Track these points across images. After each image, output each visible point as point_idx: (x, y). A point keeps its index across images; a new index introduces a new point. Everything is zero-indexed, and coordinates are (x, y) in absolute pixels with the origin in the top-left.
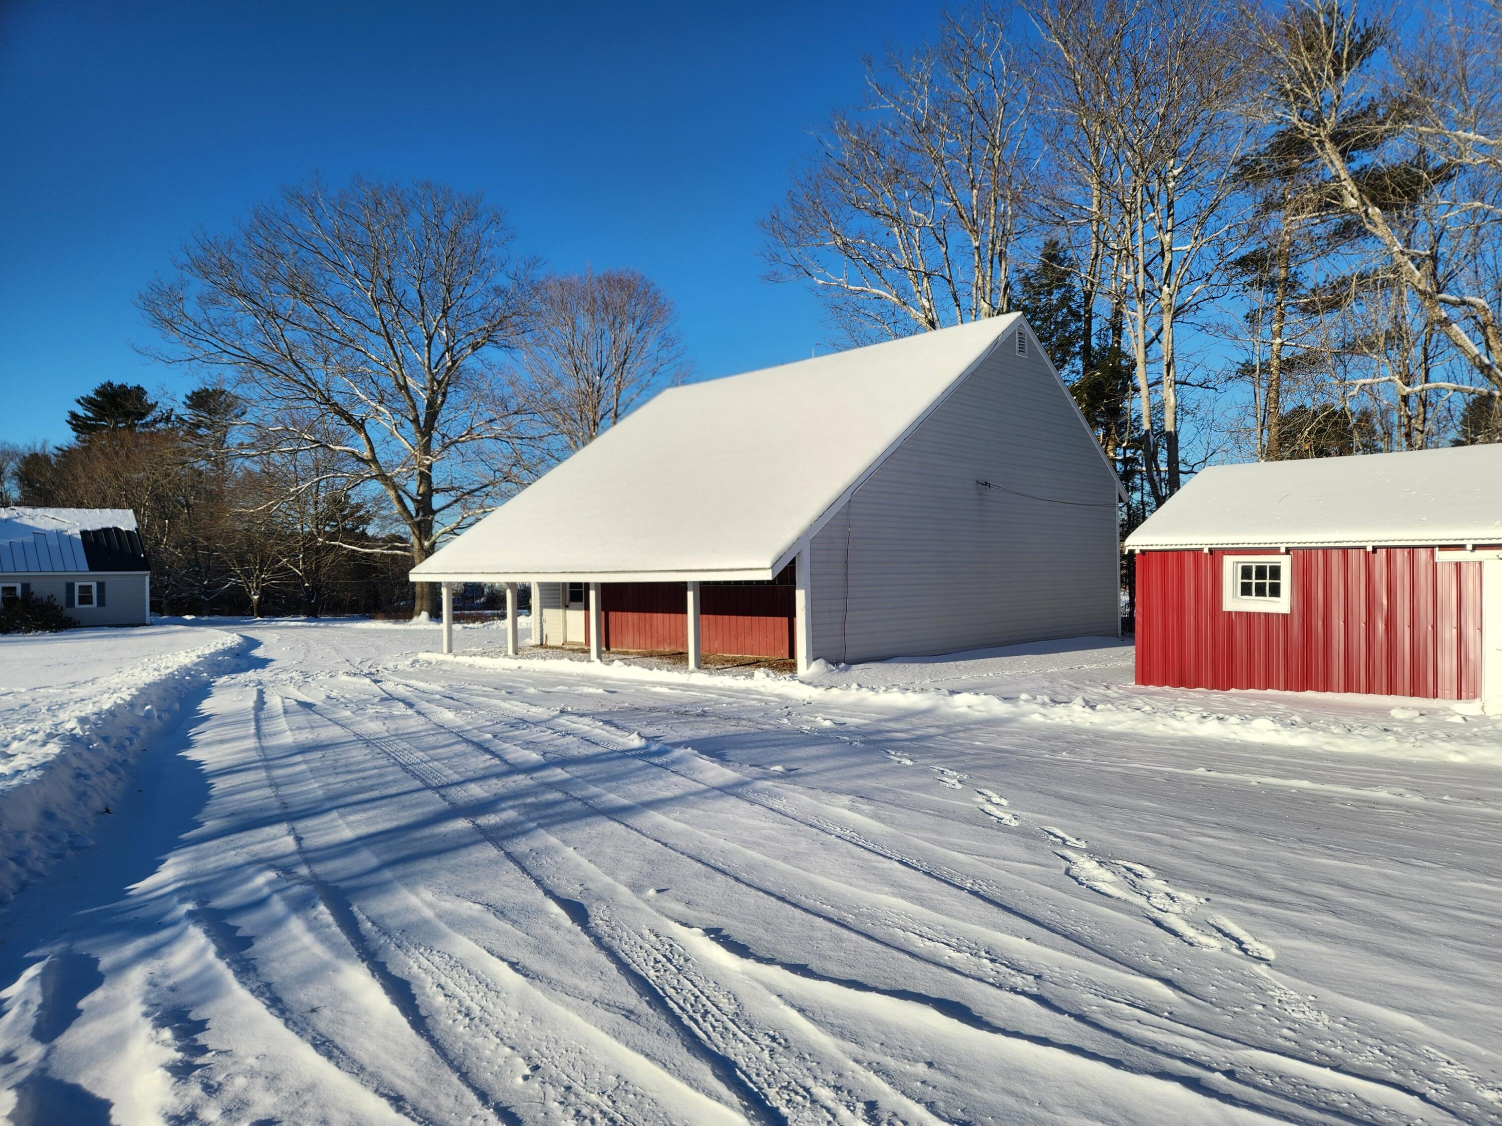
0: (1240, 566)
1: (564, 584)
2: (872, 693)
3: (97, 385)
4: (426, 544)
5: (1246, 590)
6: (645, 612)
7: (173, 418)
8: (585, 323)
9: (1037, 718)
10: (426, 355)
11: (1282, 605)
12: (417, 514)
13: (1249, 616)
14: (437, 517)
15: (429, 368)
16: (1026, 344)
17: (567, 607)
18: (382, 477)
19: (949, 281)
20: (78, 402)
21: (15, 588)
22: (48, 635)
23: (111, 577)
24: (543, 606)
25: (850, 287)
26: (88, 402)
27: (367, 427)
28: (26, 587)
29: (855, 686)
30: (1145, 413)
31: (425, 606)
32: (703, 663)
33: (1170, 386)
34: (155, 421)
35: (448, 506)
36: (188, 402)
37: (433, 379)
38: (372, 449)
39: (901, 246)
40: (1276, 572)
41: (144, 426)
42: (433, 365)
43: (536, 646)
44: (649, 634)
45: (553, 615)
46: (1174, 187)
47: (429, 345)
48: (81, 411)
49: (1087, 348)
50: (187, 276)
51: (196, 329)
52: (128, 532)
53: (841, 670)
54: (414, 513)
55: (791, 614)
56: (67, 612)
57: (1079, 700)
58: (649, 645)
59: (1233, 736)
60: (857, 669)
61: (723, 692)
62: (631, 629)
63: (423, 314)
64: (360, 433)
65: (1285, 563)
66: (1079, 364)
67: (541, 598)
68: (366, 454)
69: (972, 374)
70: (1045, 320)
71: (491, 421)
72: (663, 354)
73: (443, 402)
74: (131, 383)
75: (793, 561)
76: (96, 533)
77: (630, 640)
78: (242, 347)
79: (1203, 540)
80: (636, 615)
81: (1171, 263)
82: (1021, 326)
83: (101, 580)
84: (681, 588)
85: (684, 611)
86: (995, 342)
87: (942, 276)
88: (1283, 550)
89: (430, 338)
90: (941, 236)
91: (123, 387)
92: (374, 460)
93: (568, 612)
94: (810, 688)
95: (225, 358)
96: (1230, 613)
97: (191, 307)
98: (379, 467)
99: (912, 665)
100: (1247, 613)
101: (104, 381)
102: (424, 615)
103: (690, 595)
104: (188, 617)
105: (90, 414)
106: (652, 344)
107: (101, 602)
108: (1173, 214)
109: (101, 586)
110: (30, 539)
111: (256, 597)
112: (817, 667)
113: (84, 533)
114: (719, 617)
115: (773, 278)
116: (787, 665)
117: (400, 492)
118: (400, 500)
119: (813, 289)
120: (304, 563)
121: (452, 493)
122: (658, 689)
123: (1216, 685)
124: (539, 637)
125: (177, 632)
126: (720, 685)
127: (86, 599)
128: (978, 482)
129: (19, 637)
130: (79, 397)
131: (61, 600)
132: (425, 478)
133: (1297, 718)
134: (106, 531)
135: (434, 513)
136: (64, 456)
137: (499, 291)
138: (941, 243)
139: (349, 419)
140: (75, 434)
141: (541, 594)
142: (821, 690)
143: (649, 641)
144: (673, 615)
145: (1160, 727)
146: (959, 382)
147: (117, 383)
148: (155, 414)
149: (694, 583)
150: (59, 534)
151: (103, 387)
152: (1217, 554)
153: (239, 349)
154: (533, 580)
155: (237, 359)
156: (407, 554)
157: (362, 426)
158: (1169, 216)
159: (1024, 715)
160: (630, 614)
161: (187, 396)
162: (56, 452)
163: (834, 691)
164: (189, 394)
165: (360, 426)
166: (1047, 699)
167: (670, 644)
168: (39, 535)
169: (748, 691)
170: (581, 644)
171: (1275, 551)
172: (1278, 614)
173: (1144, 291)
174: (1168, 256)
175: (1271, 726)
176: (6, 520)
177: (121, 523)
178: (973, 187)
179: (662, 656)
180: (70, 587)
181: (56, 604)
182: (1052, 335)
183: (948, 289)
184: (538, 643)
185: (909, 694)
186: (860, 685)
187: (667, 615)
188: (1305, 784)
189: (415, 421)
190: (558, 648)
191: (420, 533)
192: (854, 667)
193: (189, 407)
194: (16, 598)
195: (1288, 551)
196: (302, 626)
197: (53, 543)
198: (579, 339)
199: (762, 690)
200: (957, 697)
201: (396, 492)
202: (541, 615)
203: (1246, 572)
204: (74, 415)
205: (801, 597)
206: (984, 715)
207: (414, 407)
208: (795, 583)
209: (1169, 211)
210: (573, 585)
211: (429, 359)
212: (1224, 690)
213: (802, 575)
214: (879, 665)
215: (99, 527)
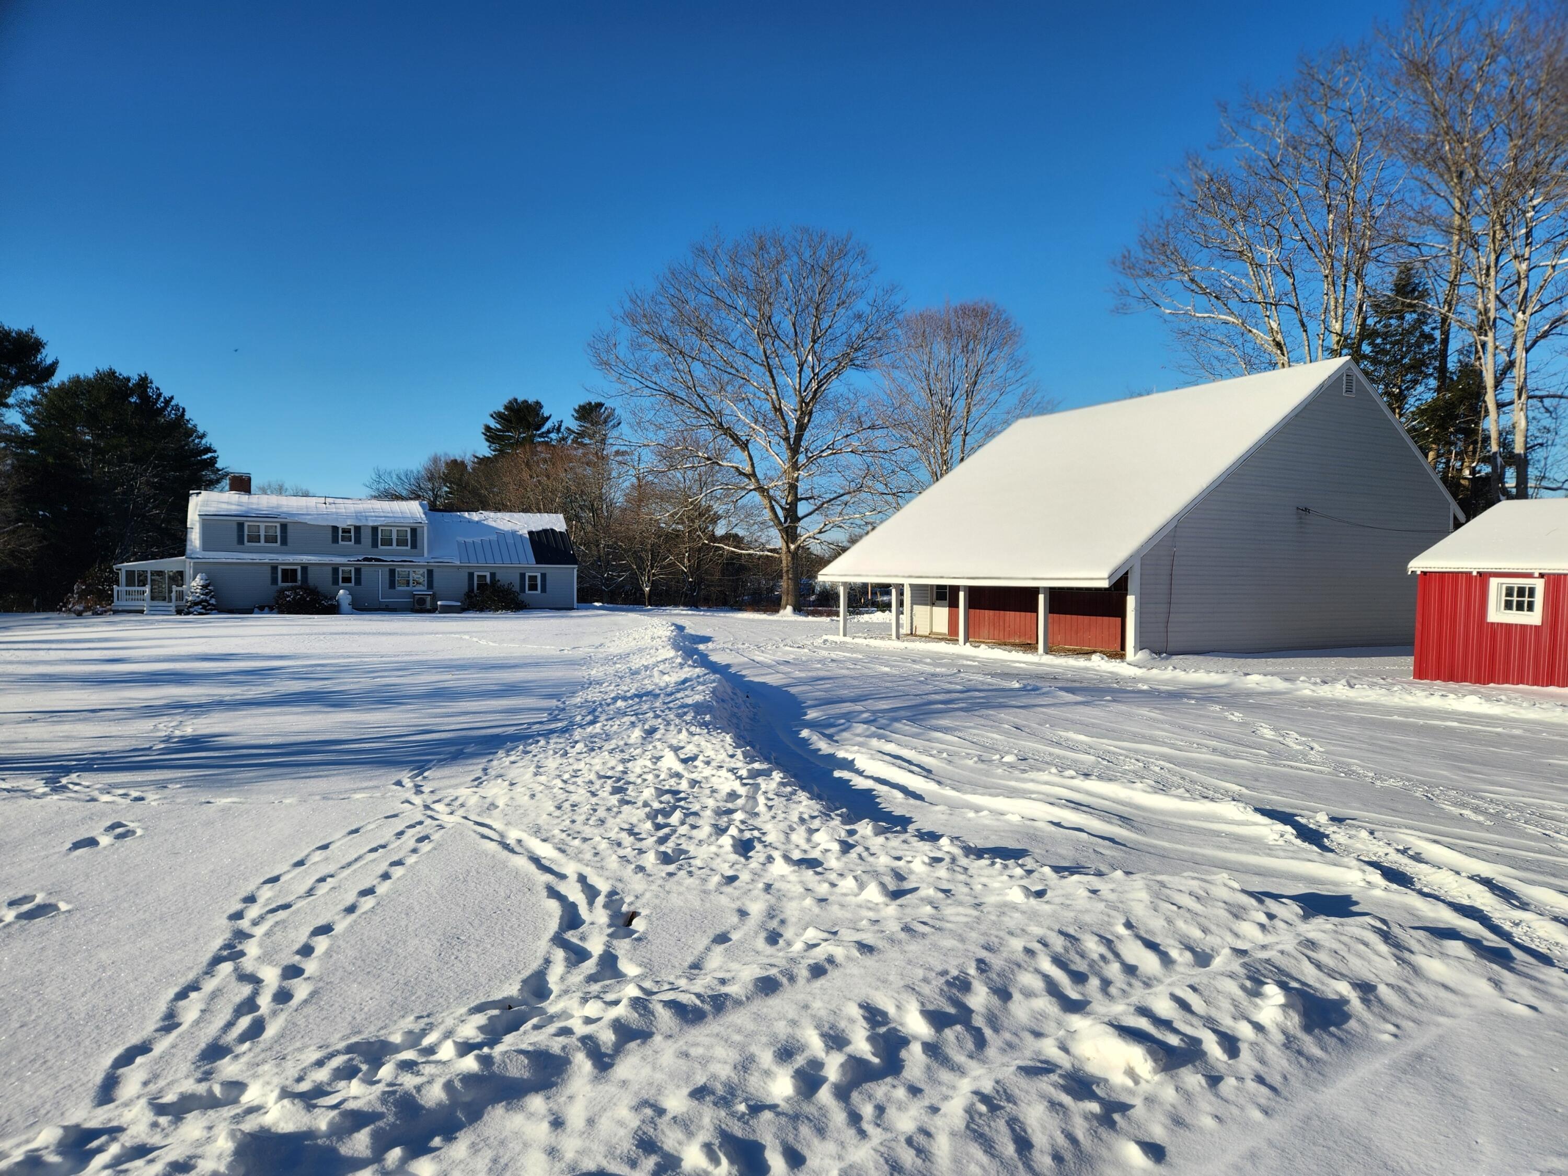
0: (1504, 587)
1: (932, 586)
2: (1183, 673)
3: (505, 401)
4: (792, 547)
5: (1508, 605)
6: (999, 610)
7: (563, 429)
8: (941, 351)
9: (1307, 692)
10: (798, 380)
11: (1534, 618)
12: (785, 521)
13: (1509, 627)
14: (801, 523)
15: (800, 392)
16: (1354, 384)
17: (933, 604)
18: (761, 489)
19: (1296, 309)
20: (492, 416)
21: (485, 576)
22: (511, 614)
23: (551, 569)
24: (913, 604)
25: (1197, 315)
26: (498, 416)
27: (750, 446)
28: (493, 575)
29: (1171, 668)
30: (1494, 435)
31: (790, 602)
32: (1048, 651)
33: (1522, 410)
34: (549, 432)
35: (810, 514)
36: (576, 415)
37: (802, 401)
38: (753, 465)
39: (1251, 273)
40: (1532, 592)
41: (541, 436)
42: (803, 389)
43: (907, 635)
44: (1002, 628)
45: (922, 611)
46: (1532, 217)
47: (800, 371)
48: (493, 424)
49: (1442, 370)
50: (619, 324)
51: (624, 367)
52: (560, 532)
53: (1163, 659)
54: (783, 520)
55: (1122, 615)
56: (522, 597)
57: (1344, 682)
58: (1001, 636)
59: (1448, 707)
60: (1176, 659)
61: (1068, 668)
62: (987, 623)
63: (796, 344)
64: (744, 451)
65: (1539, 586)
66: (1433, 383)
67: (912, 597)
68: (748, 469)
69: (1296, 416)
70: (1394, 344)
71: (847, 436)
72: (1011, 374)
73: (809, 421)
74: (531, 400)
75: (1127, 573)
76: (538, 533)
77: (986, 632)
78: (658, 382)
79: (1473, 565)
80: (992, 612)
81: (1527, 291)
82: (1349, 369)
83: (543, 572)
84: (1035, 591)
85: (1035, 610)
86: (1322, 386)
87: (1289, 305)
88: (1537, 575)
89: (801, 365)
90: (1288, 269)
91: (526, 402)
92: (754, 474)
93: (934, 608)
94: (1136, 668)
95: (647, 392)
96: (1492, 624)
97: (623, 351)
98: (758, 481)
99: (1225, 659)
100: (1507, 624)
101: (510, 398)
102: (789, 609)
103: (1041, 598)
104: (597, 604)
105: (499, 427)
106: (1002, 367)
107: (544, 590)
108: (1531, 243)
109: (544, 576)
110: (494, 537)
111: (647, 589)
112: (1143, 655)
113: (531, 533)
114: (1062, 616)
115: (1121, 310)
116: (1120, 654)
117: (774, 503)
118: (773, 509)
119: (1161, 316)
120: (689, 561)
121: (811, 501)
122: (1017, 665)
123: (1478, 681)
124: (909, 628)
125: (602, 615)
126: (1064, 664)
127: (533, 587)
128: (1298, 508)
129: (490, 615)
130: (492, 412)
131: (517, 588)
132: (793, 488)
133: (1503, 697)
134: (545, 531)
135: (799, 519)
136: (479, 463)
137: (859, 317)
138: (1288, 275)
139: (736, 439)
140: (488, 444)
141: (912, 594)
142: (1144, 670)
143: (1002, 633)
144: (1023, 614)
145: (1396, 700)
146: (1284, 422)
147: (520, 399)
148: (548, 425)
149: (1045, 588)
150: (514, 533)
151: (510, 402)
152: (1484, 577)
153: (656, 383)
154: (906, 582)
155: (655, 392)
156: (776, 555)
157: (747, 446)
158: (1527, 245)
159: (1297, 690)
160: (986, 611)
161: (575, 410)
162: (472, 459)
163: (1155, 671)
164: (577, 408)
165: (744, 446)
166: (1318, 680)
167: (1020, 637)
168: (501, 534)
169: (1087, 669)
170: (945, 634)
171: (1529, 575)
172: (1531, 626)
173: (1495, 319)
174: (1524, 284)
175: (1478, 700)
176: (477, 522)
177: (555, 525)
178: (1329, 212)
179: (1014, 645)
180: (523, 576)
181: (514, 589)
182: (1403, 358)
183: (1295, 316)
184: (909, 632)
185: (1212, 674)
186: (1175, 668)
187: (1018, 613)
188: (1455, 724)
189: (787, 439)
190: (926, 637)
191: (787, 536)
192: (1174, 657)
193: (576, 419)
194: (486, 584)
195: (1542, 576)
196: (692, 615)
197: (510, 541)
198: (934, 364)
199: (1098, 668)
200: (1249, 677)
201: (770, 502)
202: (912, 610)
203: (1509, 592)
204: (488, 428)
205: (1131, 602)
206: (1268, 689)
207: (786, 427)
208: (1126, 590)
209: (1527, 238)
210: (939, 587)
211: (800, 384)
212: (1484, 684)
213: (1133, 584)
214: (1196, 657)
215: (541, 529)
